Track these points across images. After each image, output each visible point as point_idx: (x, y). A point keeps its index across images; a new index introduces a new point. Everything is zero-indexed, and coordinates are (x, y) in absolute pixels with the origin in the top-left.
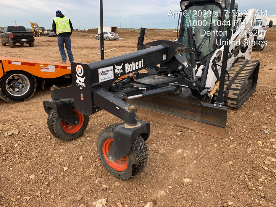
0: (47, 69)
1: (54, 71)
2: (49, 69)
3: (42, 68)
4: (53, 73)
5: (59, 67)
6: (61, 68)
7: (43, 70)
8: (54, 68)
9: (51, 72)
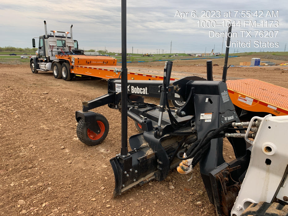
0: (245, 100)
1: (251, 104)
2: (246, 100)
3: (239, 98)
4: (250, 105)
5: (258, 102)
6: (259, 103)
7: (240, 100)
8: (252, 101)
9: (248, 104)
